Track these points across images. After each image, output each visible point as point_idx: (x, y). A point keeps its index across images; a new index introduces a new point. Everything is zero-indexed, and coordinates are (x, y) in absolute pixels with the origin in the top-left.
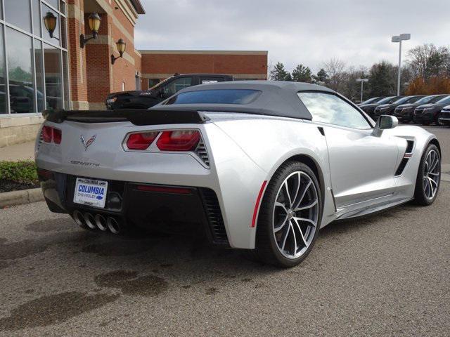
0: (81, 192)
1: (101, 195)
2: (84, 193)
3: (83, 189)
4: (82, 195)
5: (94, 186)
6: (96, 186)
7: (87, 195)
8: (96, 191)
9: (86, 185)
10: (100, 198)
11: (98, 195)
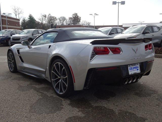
0: (131, 70)
1: (138, 69)
2: (132, 70)
3: (131, 69)
4: (131, 71)
5: (135, 66)
6: (136, 66)
7: (133, 71)
8: (136, 68)
9: (131, 67)
10: (138, 70)
11: (137, 69)
